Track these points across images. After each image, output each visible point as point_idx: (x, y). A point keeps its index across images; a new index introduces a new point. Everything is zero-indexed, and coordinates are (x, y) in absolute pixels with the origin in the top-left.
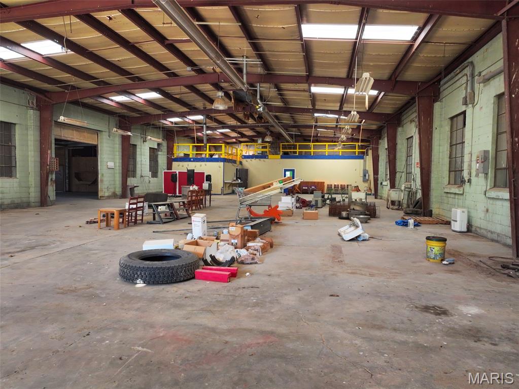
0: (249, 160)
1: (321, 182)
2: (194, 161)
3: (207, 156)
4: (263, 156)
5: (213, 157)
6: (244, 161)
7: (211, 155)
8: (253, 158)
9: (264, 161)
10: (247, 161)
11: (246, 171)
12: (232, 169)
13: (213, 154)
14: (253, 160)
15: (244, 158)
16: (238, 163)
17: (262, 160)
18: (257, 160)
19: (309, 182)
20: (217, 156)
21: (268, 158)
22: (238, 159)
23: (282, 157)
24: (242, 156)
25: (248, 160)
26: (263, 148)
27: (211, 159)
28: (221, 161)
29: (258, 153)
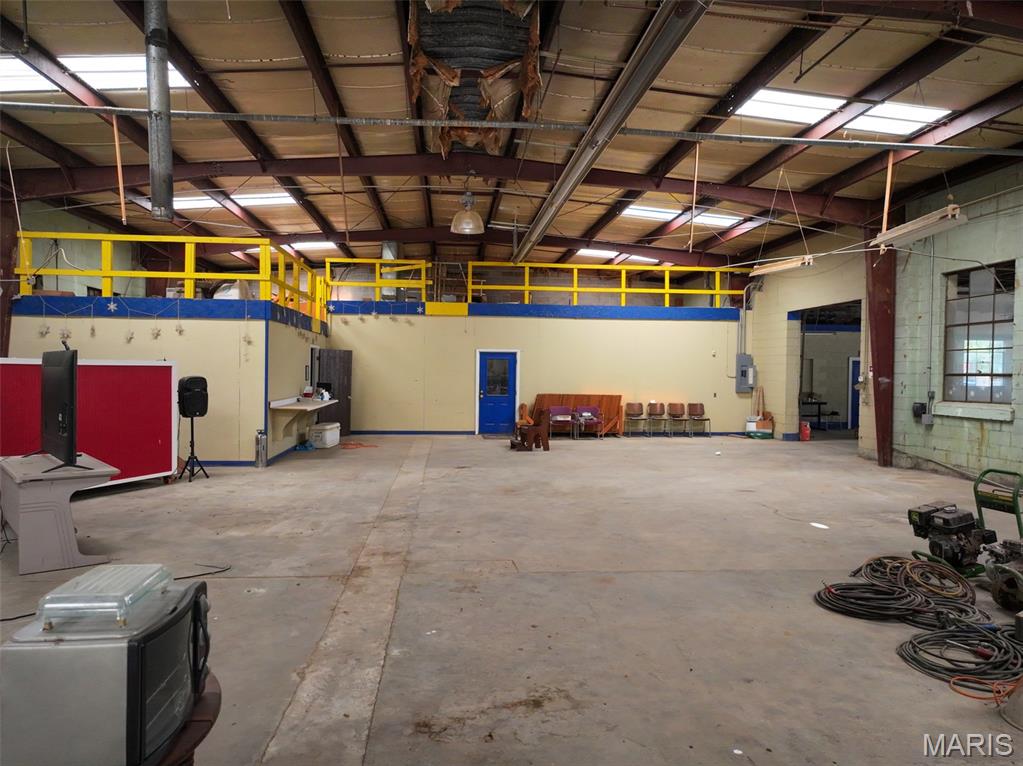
0: (352, 318)
1: (611, 398)
2: (121, 313)
3: (189, 292)
4: (401, 305)
5: (217, 296)
6: (336, 323)
7: (207, 290)
8: (369, 312)
9: (409, 322)
10: (346, 323)
11: (347, 357)
12: (297, 349)
13: (218, 286)
14: (370, 318)
15: (334, 312)
16: (316, 327)
17: (402, 318)
18: (385, 318)
19: (568, 397)
20: (233, 294)
21: (423, 313)
22: (318, 313)
23: (473, 312)
24: (328, 303)
25: (349, 318)
26: (400, 275)
27: (206, 305)
28: (254, 317)
29: (384, 297)
